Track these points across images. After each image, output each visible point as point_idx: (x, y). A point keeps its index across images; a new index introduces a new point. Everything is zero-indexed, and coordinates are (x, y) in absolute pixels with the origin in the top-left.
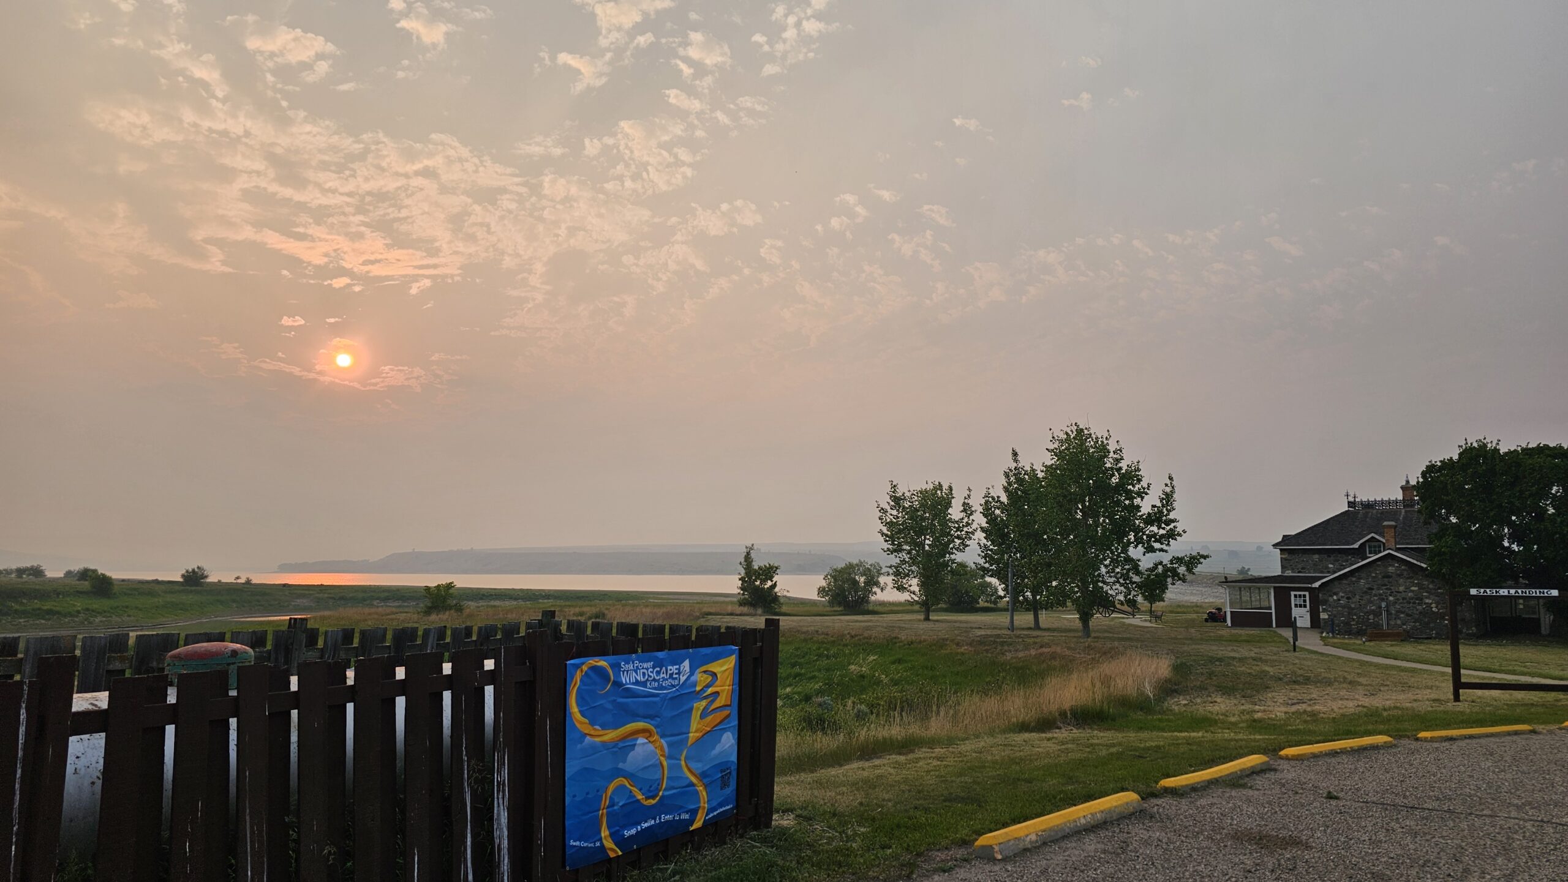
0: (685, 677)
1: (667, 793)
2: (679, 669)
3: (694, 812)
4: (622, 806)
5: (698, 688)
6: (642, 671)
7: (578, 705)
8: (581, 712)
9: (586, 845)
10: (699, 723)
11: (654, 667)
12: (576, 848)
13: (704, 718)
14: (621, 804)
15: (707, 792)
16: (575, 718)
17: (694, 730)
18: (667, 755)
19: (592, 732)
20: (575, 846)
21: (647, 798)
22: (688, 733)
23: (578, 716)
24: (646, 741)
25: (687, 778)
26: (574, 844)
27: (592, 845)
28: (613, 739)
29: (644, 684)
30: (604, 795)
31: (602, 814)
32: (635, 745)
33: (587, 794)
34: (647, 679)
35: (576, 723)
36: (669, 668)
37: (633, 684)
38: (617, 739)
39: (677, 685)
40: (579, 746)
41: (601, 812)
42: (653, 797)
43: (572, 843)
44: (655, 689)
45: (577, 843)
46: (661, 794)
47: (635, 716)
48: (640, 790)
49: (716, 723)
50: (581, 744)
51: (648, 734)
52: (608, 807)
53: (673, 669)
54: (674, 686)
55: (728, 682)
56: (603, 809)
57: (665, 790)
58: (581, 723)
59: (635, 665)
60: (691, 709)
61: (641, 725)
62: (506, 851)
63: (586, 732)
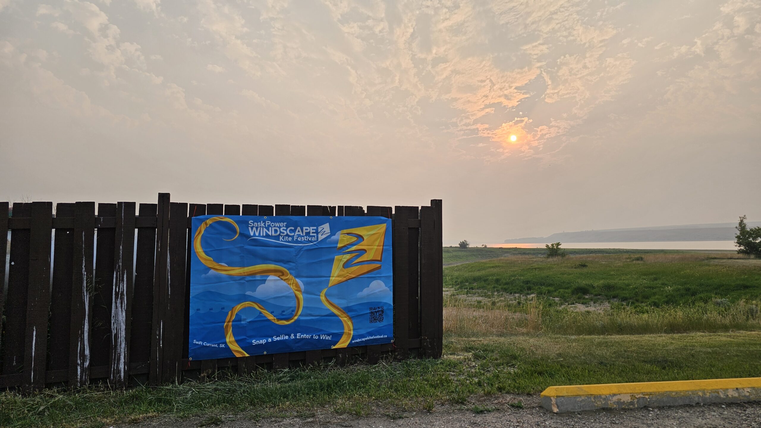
0: (324, 236)
1: (302, 318)
2: (317, 230)
3: (337, 337)
4: (250, 322)
5: (339, 245)
6: (273, 229)
7: (202, 246)
8: (206, 253)
9: (209, 344)
10: (341, 270)
11: (287, 227)
12: (198, 346)
13: (347, 267)
14: (248, 320)
15: (352, 323)
16: (200, 256)
17: (336, 275)
18: (303, 290)
19: (217, 267)
20: (198, 344)
21: (279, 319)
22: (330, 277)
23: (203, 255)
24: (278, 278)
25: (329, 309)
26: (197, 343)
27: (216, 346)
28: (241, 273)
29: (277, 238)
30: (230, 313)
31: (227, 326)
32: (265, 280)
33: (211, 309)
34: (279, 235)
35: (200, 259)
36: (304, 228)
37: (263, 236)
38: (246, 274)
39: (315, 241)
40: (203, 276)
41: (226, 324)
42: (287, 319)
43: (195, 342)
44: (289, 242)
45: (200, 343)
46: (296, 318)
47: (265, 259)
48: (272, 313)
49: (362, 273)
50: (206, 274)
51: (281, 274)
52: (233, 321)
53: (311, 229)
54: (311, 242)
55: (377, 243)
56: (229, 322)
57: (300, 315)
58: (205, 260)
59: (267, 224)
60: (332, 260)
61: (272, 266)
62: (123, 339)
63: (210, 266)
